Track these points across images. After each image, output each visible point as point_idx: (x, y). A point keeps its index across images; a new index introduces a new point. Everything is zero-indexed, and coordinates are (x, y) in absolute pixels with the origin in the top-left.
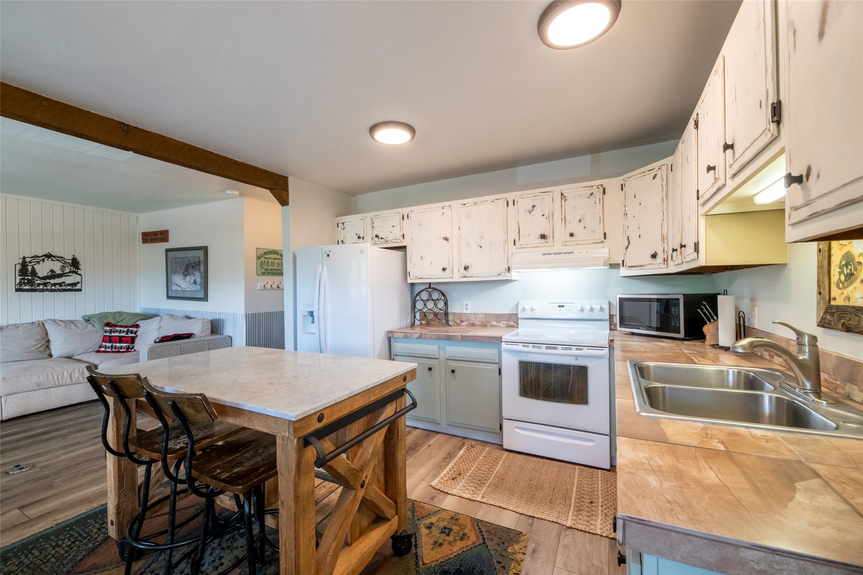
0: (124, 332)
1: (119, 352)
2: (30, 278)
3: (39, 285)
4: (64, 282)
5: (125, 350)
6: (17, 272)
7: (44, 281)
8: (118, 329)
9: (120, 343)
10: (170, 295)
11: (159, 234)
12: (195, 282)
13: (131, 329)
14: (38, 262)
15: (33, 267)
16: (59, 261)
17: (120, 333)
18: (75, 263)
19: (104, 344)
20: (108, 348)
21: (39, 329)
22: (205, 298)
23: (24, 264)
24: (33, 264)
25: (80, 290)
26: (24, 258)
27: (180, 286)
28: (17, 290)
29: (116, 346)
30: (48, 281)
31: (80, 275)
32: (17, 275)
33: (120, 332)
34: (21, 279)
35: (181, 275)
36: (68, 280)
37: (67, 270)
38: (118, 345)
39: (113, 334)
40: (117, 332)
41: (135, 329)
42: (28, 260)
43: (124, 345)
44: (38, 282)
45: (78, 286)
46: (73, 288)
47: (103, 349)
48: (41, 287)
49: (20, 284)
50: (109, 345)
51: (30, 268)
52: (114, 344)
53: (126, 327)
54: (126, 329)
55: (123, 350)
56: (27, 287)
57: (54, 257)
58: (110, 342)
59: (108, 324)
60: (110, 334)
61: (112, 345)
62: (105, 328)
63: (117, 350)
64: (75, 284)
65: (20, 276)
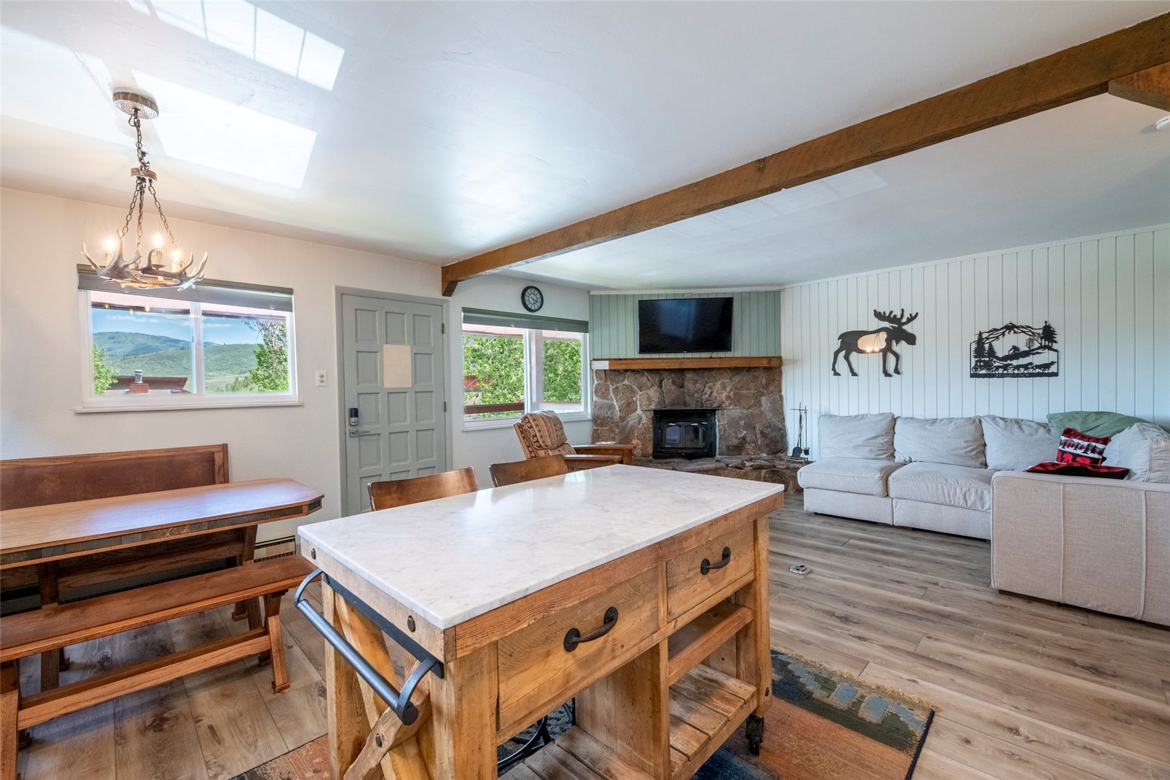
0: (1081, 448)
2: (987, 359)
3: (998, 368)
4: (1031, 364)
6: (972, 352)
7: (1005, 363)
13: (1094, 444)
14: (997, 337)
15: (991, 345)
16: (1024, 332)
17: (1075, 449)
18: (1048, 334)
21: (973, 427)
23: (980, 342)
24: (991, 340)
25: (1056, 374)
26: (980, 334)
28: (973, 376)
30: (1009, 362)
31: (1056, 351)
32: (972, 357)
33: (1076, 447)
34: (976, 361)
36: (1038, 359)
37: (1037, 345)
39: (1066, 449)
40: (1072, 447)
41: (1100, 446)
42: (984, 336)
44: (997, 364)
45: (1053, 369)
46: (1045, 371)
48: (1000, 371)
49: (976, 368)
51: (987, 346)
54: (1086, 444)
56: (983, 372)
57: (1018, 327)
59: (1068, 432)
60: (1063, 447)
62: (1062, 437)
64: (1047, 366)
65: (975, 357)
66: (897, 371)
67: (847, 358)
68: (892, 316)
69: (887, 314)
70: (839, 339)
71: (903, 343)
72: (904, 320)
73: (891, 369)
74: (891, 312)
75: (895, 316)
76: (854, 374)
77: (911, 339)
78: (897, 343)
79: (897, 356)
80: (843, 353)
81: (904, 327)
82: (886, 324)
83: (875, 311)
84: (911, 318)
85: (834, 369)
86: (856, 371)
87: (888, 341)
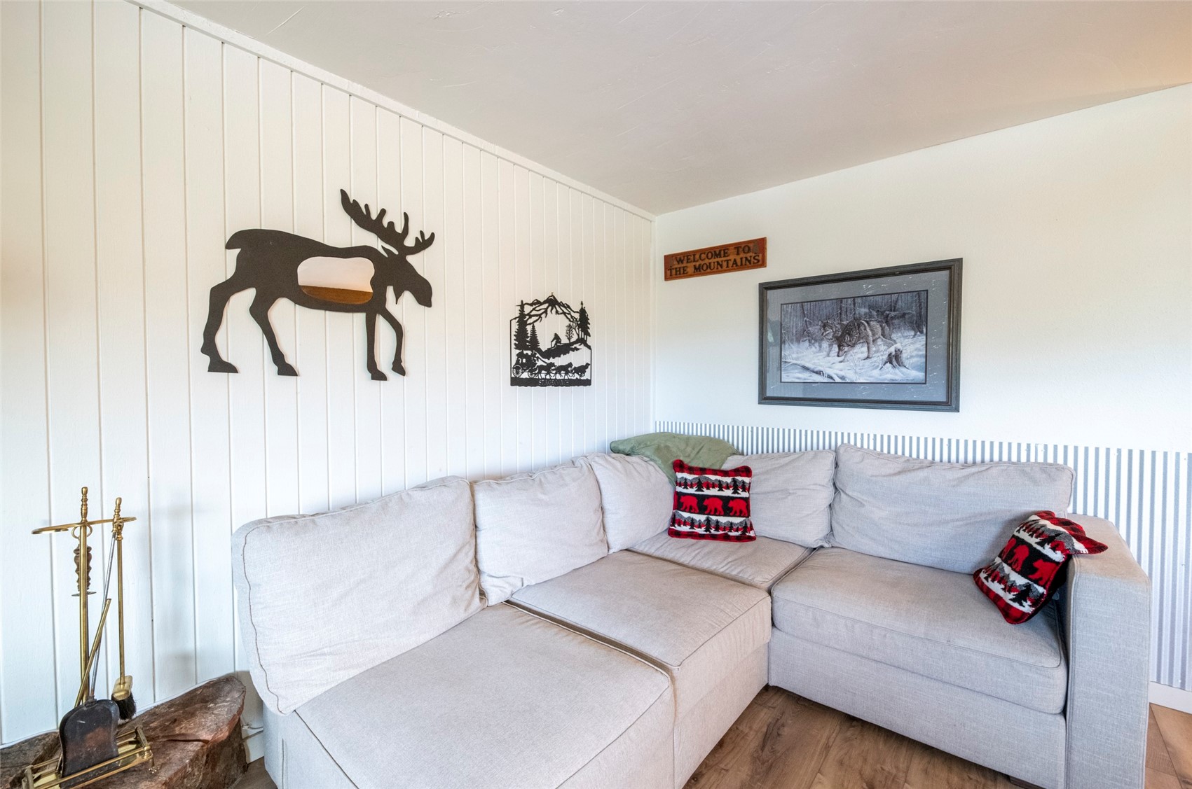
0: (728, 487)
1: (726, 538)
2: (529, 353)
3: (541, 368)
4: (570, 365)
5: (739, 533)
6: (513, 338)
7: (546, 360)
8: (713, 477)
9: (725, 515)
10: (769, 394)
11: (732, 250)
12: (895, 359)
13: (740, 478)
14: (540, 316)
15: (533, 327)
16: (564, 313)
17: (721, 489)
18: (583, 322)
19: (686, 515)
20: (700, 527)
22: (950, 403)
23: (522, 319)
24: (534, 318)
25: (587, 383)
26: (522, 306)
27: (819, 373)
28: (515, 382)
29: (717, 522)
30: (552, 360)
31: (589, 347)
32: (513, 346)
33: (721, 486)
34: (518, 356)
35: (825, 345)
36: (576, 358)
37: (575, 337)
38: (723, 520)
39: (706, 492)
40: (714, 486)
41: (747, 480)
42: (527, 309)
43: (737, 520)
44: (539, 363)
45: (586, 376)
46: (578, 378)
47: (686, 529)
48: (543, 375)
49: (518, 367)
50: (701, 518)
51: (529, 328)
52: (714, 518)
53: (725, 473)
54: (728, 480)
55: (733, 534)
56: (525, 375)
57: (559, 305)
58: (701, 512)
59: (679, 466)
60: (700, 489)
61: (708, 520)
62: (680, 475)
63: (721, 532)
64: (581, 370)
65: (517, 347)
66: (398, 367)
67: (260, 312)
68: (385, 222)
69: (374, 216)
70: (229, 246)
71: (407, 296)
72: (409, 242)
73: (384, 361)
74: (383, 212)
75: (391, 224)
76: (286, 369)
77: (424, 294)
78: (398, 295)
79: (398, 328)
80: (248, 295)
81: (411, 259)
82: (371, 240)
83: (343, 193)
84: (424, 243)
85: (209, 347)
86: (290, 360)
87: (379, 283)
